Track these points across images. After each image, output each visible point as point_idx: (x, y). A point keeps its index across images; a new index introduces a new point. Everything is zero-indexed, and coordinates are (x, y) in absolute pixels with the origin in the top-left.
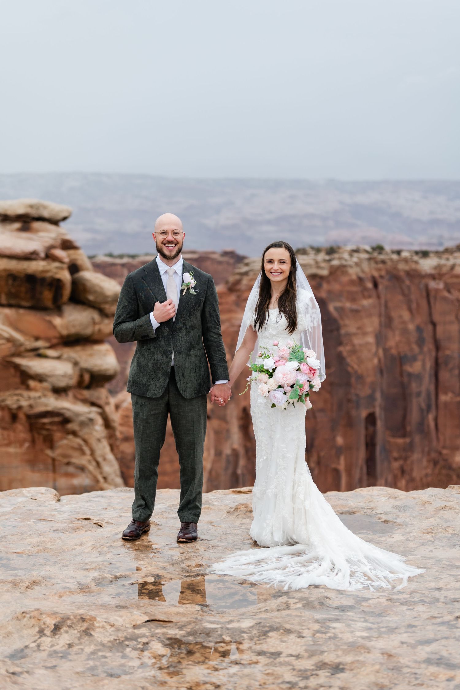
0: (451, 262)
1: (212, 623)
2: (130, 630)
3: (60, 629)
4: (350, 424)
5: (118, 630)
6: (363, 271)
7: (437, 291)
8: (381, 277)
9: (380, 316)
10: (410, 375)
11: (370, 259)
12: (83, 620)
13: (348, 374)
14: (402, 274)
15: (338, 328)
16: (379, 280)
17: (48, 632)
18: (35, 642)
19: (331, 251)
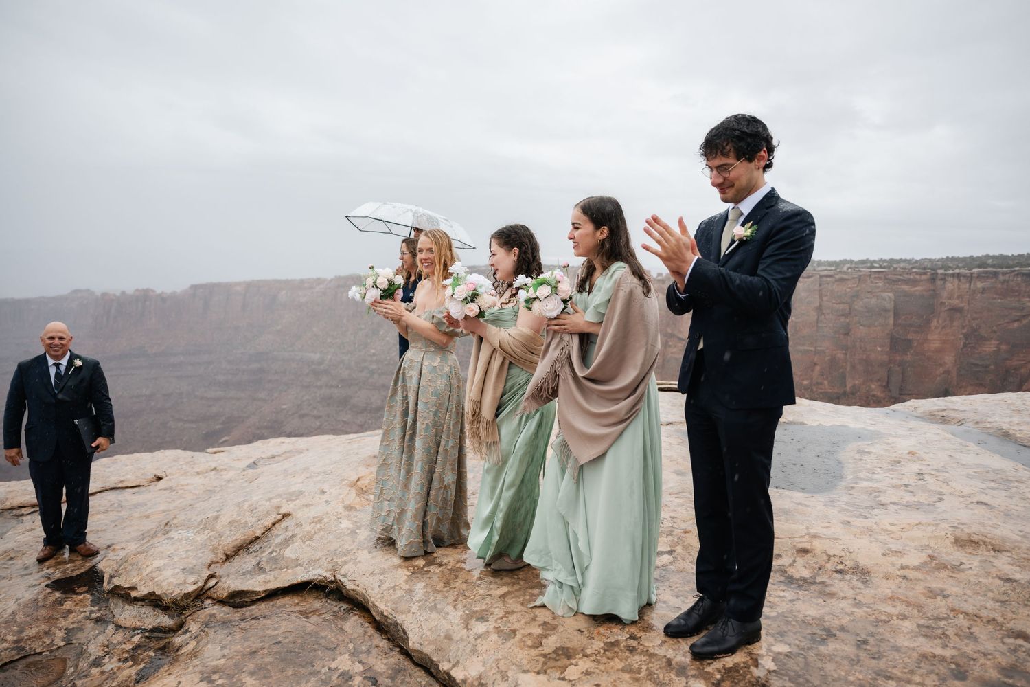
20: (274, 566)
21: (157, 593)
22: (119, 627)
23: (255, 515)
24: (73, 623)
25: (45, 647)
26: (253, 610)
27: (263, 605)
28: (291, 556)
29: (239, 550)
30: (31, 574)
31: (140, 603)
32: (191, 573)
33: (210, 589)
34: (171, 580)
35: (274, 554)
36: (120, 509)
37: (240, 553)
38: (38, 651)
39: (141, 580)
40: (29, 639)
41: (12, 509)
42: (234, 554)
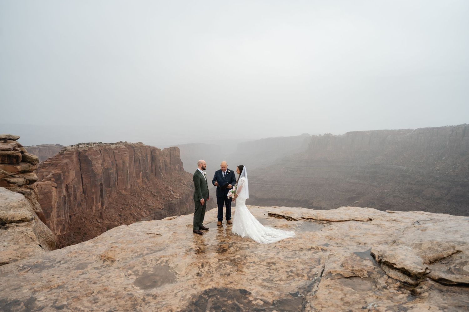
0: (119, 146)
1: (231, 257)
2: (218, 263)
3: (203, 266)
4: (96, 186)
5: (216, 264)
6: (97, 149)
7: (116, 152)
8: (102, 150)
9: (102, 159)
10: (110, 173)
11: (98, 145)
12: (207, 263)
13: (95, 174)
14: (107, 149)
15: (91, 163)
16: (101, 150)
17: (201, 268)
18: (199, 270)
19: (88, 144)
20: (458, 273)
21: (407, 269)
22: (389, 277)
23: (442, 247)
24: (369, 270)
25: (361, 275)
26: (452, 288)
27: (456, 288)
28: (467, 270)
29: (436, 261)
30: (340, 246)
31: (397, 270)
32: (418, 265)
33: (428, 273)
34: (410, 265)
35: (457, 267)
36: (360, 229)
37: (437, 262)
38: (359, 276)
39: (396, 261)
40: (356, 271)
41: (320, 220)
42: (433, 262)
